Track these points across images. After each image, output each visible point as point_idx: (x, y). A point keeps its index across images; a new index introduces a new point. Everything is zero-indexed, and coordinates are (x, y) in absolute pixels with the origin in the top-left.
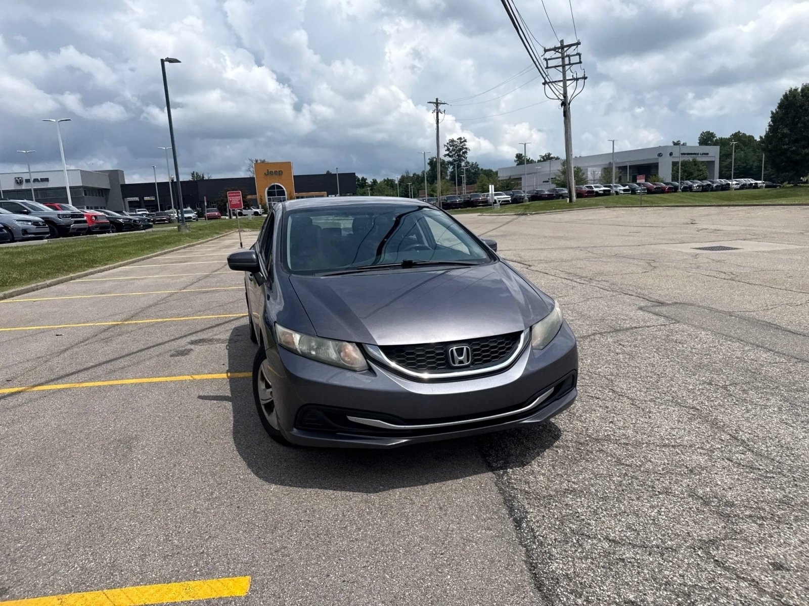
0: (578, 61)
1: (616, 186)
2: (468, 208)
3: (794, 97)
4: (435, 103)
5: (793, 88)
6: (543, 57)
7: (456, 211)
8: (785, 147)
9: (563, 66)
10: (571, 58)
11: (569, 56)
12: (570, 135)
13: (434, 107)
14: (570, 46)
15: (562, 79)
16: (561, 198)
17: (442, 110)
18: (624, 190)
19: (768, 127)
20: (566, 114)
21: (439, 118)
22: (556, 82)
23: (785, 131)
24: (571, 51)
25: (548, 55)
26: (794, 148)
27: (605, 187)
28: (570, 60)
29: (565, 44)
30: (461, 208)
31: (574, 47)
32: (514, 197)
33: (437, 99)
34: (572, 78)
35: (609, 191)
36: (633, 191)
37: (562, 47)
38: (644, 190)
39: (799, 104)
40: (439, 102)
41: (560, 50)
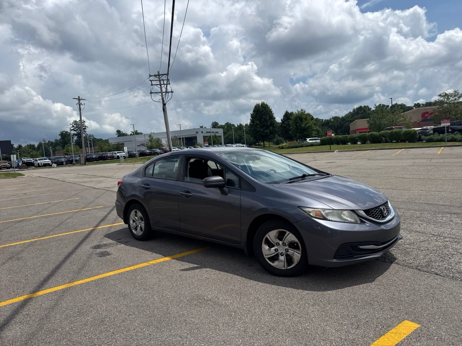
2: (100, 161)
3: (259, 107)
4: (78, 99)
5: (258, 103)
6: (149, 79)
7: (94, 163)
9: (161, 85)
10: (164, 81)
11: (163, 80)
12: (168, 121)
13: (77, 101)
14: (163, 75)
15: (160, 92)
16: (156, 154)
17: (83, 103)
19: (250, 121)
20: (164, 110)
21: (81, 108)
22: (157, 93)
23: (257, 122)
24: (163, 77)
25: (152, 78)
26: (262, 130)
28: (164, 82)
29: (160, 74)
30: (97, 161)
31: (165, 76)
32: (130, 154)
33: (79, 97)
34: (165, 91)
37: (159, 75)
39: (261, 111)
40: (80, 98)
41: (158, 77)
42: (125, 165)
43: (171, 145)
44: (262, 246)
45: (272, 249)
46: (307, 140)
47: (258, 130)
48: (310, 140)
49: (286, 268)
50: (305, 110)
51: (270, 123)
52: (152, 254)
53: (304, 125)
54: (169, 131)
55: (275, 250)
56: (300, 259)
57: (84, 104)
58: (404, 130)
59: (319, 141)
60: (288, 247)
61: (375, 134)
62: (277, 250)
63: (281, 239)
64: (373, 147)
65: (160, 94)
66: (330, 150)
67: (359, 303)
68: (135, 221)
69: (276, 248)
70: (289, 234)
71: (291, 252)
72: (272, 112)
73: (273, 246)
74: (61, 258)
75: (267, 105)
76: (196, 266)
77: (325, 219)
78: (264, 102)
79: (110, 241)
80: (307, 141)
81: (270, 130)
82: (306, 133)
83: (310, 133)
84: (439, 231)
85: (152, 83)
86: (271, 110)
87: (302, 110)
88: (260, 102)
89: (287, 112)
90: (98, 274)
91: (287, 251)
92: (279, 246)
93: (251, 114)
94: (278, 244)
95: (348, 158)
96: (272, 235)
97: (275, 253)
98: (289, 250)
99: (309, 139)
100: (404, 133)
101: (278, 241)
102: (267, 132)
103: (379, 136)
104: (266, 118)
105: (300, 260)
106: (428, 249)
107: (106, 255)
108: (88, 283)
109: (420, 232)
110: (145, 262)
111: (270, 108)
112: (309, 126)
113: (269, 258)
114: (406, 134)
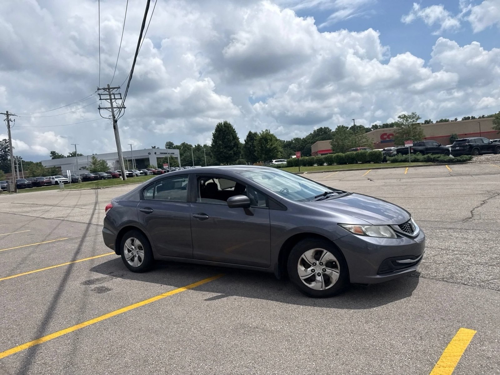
0: (120, 98)
1: (135, 171)
2: (33, 188)
3: (221, 127)
4: (6, 114)
5: (220, 122)
6: (97, 93)
7: (26, 190)
8: (222, 150)
9: (111, 99)
10: (115, 95)
11: (114, 94)
13: (5, 117)
14: (113, 88)
15: (110, 107)
16: (103, 178)
17: (12, 120)
18: (141, 173)
19: (212, 141)
21: (10, 124)
22: (107, 108)
23: (220, 143)
24: (114, 91)
25: (101, 92)
26: (225, 151)
27: (129, 171)
28: (114, 97)
29: (110, 87)
30: (29, 188)
31: (116, 89)
33: (7, 112)
34: (116, 107)
35: (132, 174)
36: (146, 174)
37: (109, 89)
38: (151, 173)
39: (224, 130)
40: (9, 113)
41: (107, 90)
42: (69, 191)
43: (123, 168)
44: (298, 268)
45: (309, 269)
46: (273, 161)
47: (221, 151)
48: (276, 162)
49: (324, 288)
50: (269, 130)
51: (234, 143)
52: (161, 286)
53: (269, 146)
54: (121, 152)
55: (312, 270)
56: (339, 278)
57: (14, 120)
58: (369, 151)
59: (285, 163)
60: (325, 266)
61: (341, 155)
62: (313, 271)
63: (318, 259)
64: (341, 168)
65: (110, 110)
66: (299, 171)
67: (410, 316)
68: (131, 251)
69: (313, 268)
70: (327, 253)
71: (328, 271)
72: (235, 132)
73: (310, 266)
74: (50, 298)
75: (230, 124)
76: (220, 294)
77: (365, 235)
78: (226, 121)
79: (100, 276)
80: (273, 163)
81: (234, 151)
82: (272, 154)
83: (275, 154)
84: (445, 246)
85: (100, 97)
86: (234, 129)
87: (266, 130)
88: (222, 121)
89: (250, 132)
90: (109, 312)
91: (324, 270)
92: (316, 266)
93: (213, 133)
94: (314, 264)
95: (320, 179)
96: (308, 255)
97: (312, 273)
98: (327, 270)
99: (274, 161)
100: (369, 154)
101: (314, 261)
102: (231, 154)
103: (345, 157)
104: (229, 138)
105: (338, 280)
106: (444, 263)
107: (105, 290)
108: (102, 322)
109: (428, 247)
110: (159, 295)
111: (234, 128)
112: (274, 147)
113: (305, 280)
114: (371, 155)
